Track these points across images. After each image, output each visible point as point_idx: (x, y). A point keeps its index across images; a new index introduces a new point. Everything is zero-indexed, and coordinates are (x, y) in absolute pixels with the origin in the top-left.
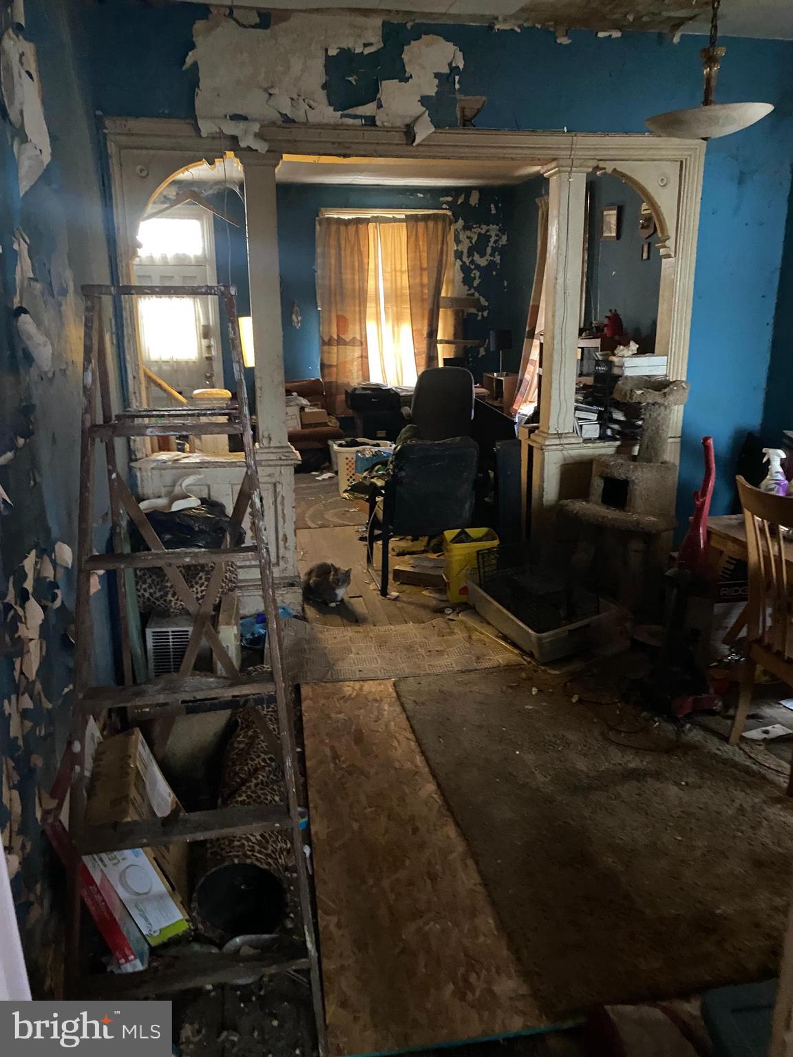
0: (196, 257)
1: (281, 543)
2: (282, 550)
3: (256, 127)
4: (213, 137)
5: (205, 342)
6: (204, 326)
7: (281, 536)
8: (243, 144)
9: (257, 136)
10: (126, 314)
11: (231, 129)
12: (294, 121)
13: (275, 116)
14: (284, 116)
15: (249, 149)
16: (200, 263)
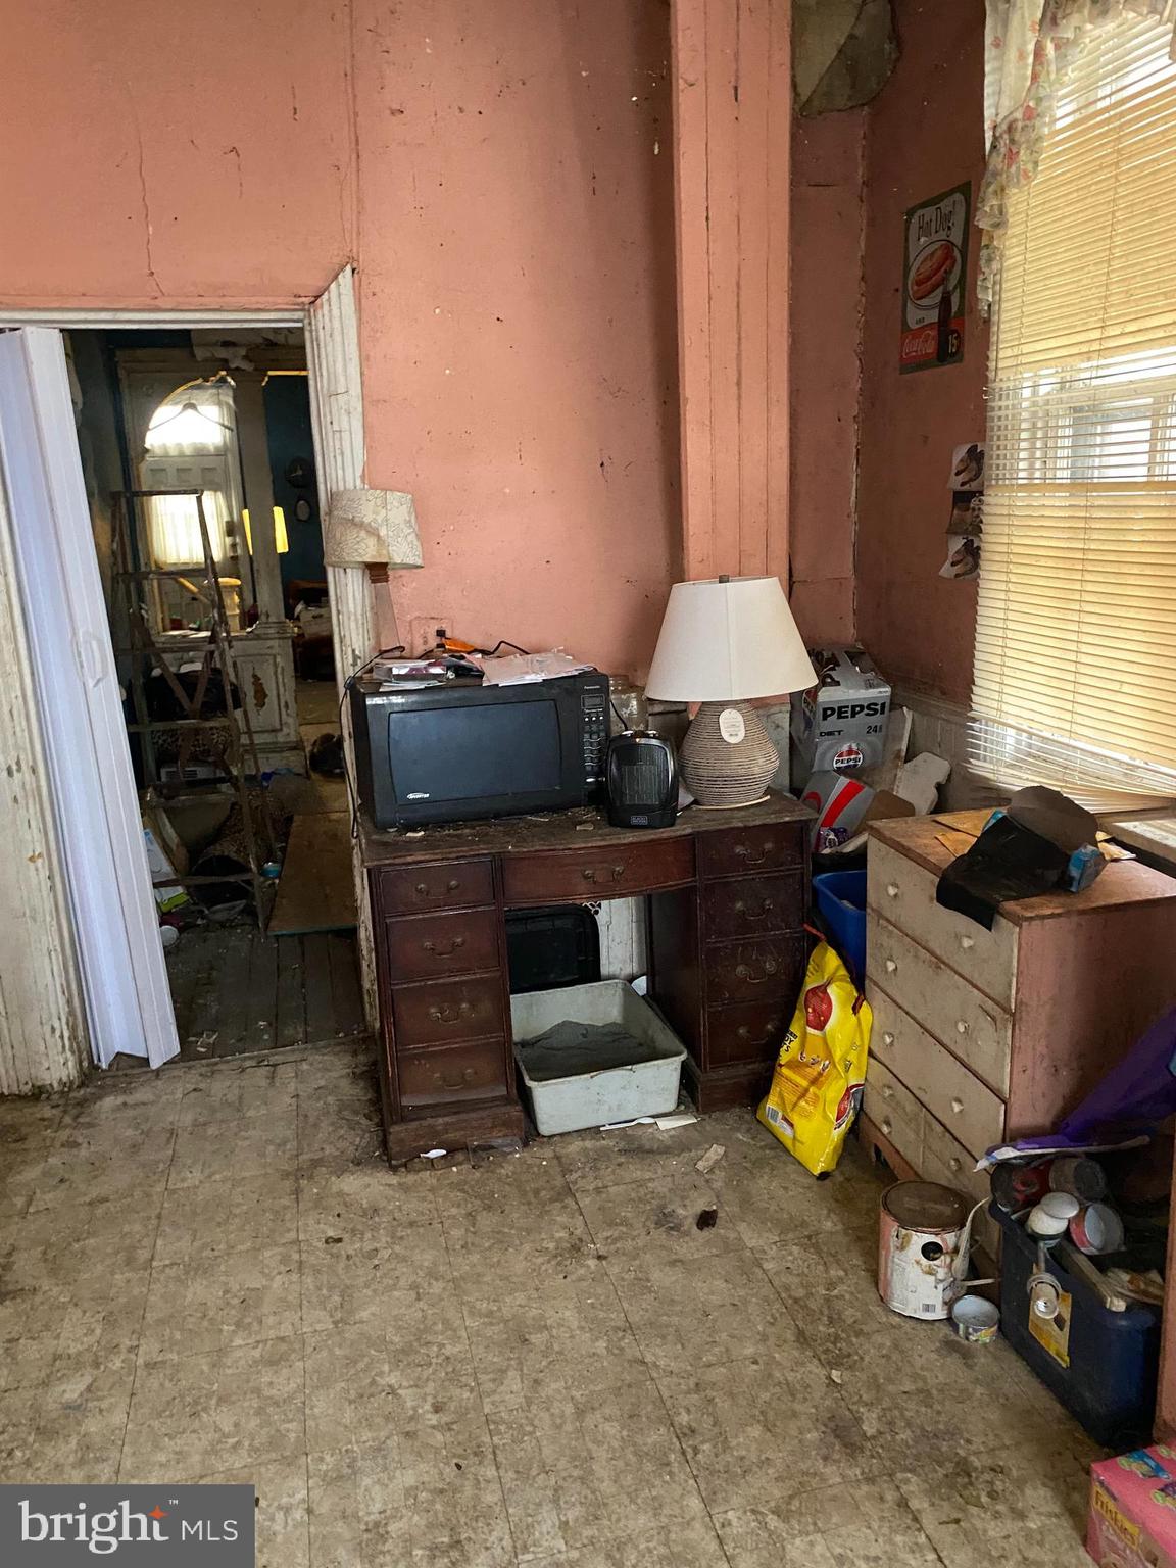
0: (217, 448)
1: (283, 711)
2: (284, 716)
3: (243, 352)
4: (206, 360)
5: (228, 540)
6: (227, 522)
7: (282, 704)
8: (233, 366)
9: (246, 358)
10: (137, 511)
11: (222, 353)
12: (276, 344)
13: (261, 340)
14: (267, 339)
15: (237, 369)
16: (221, 453)
